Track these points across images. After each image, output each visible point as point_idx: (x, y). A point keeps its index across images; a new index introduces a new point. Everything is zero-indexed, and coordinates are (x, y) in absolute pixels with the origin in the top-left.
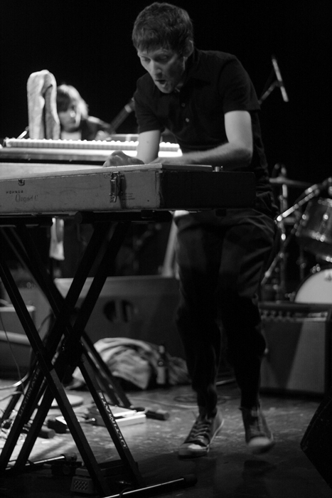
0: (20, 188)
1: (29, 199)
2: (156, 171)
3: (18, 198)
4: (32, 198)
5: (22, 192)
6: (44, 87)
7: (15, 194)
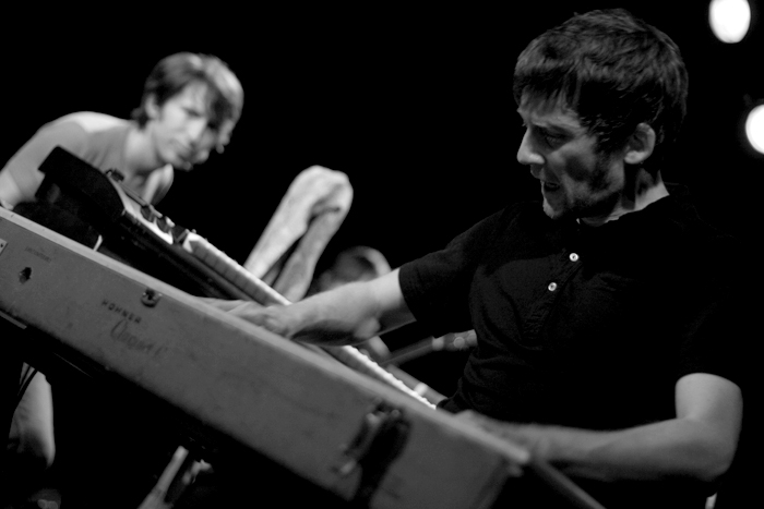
0: (138, 309)
1: (141, 346)
2: (504, 461)
3: (118, 330)
4: (150, 347)
5: (138, 321)
6: (321, 202)
7: (118, 317)
